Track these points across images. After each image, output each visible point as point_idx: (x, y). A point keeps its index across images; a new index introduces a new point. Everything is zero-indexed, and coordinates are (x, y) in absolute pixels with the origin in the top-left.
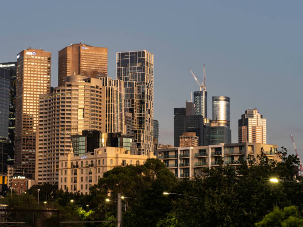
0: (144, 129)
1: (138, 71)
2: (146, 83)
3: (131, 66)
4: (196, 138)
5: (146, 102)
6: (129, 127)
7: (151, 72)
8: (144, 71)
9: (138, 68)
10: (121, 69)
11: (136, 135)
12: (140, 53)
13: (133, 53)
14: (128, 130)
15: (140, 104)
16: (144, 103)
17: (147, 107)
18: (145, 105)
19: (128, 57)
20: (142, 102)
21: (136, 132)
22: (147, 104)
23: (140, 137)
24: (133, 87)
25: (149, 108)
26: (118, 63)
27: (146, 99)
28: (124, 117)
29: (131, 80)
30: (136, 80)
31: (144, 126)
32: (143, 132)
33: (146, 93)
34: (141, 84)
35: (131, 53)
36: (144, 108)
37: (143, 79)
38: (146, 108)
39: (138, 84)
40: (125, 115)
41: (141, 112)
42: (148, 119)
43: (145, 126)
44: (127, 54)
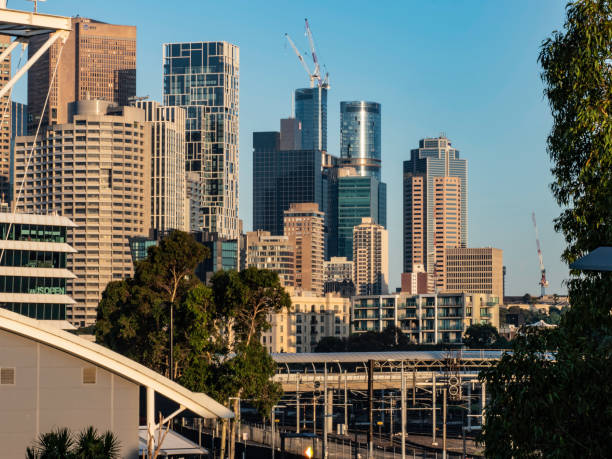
0: (222, 204)
1: (209, 82)
2: (227, 109)
3: (193, 72)
4: (319, 216)
5: (225, 149)
6: (194, 202)
7: (234, 84)
8: (222, 84)
9: (210, 78)
10: (173, 77)
11: (207, 218)
12: (212, 45)
13: (199, 45)
14: (192, 208)
15: (214, 152)
16: (221, 151)
17: (227, 158)
18: (225, 154)
19: (187, 53)
20: (217, 149)
21: (206, 211)
22: (227, 151)
23: (214, 221)
24: (200, 118)
25: (231, 161)
26: (165, 66)
27: (225, 143)
28: (185, 183)
29: (194, 103)
30: (205, 103)
31: (222, 199)
32: (220, 211)
33: (225, 130)
34: (215, 110)
35: (194, 46)
36: (221, 160)
37: (220, 101)
38: (225, 160)
39: (208, 110)
40: (187, 177)
41: (215, 169)
42: (230, 184)
43: (224, 199)
44: (186, 46)
